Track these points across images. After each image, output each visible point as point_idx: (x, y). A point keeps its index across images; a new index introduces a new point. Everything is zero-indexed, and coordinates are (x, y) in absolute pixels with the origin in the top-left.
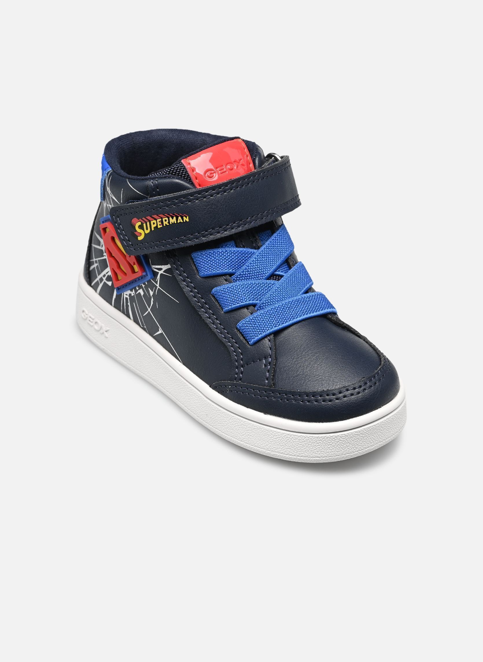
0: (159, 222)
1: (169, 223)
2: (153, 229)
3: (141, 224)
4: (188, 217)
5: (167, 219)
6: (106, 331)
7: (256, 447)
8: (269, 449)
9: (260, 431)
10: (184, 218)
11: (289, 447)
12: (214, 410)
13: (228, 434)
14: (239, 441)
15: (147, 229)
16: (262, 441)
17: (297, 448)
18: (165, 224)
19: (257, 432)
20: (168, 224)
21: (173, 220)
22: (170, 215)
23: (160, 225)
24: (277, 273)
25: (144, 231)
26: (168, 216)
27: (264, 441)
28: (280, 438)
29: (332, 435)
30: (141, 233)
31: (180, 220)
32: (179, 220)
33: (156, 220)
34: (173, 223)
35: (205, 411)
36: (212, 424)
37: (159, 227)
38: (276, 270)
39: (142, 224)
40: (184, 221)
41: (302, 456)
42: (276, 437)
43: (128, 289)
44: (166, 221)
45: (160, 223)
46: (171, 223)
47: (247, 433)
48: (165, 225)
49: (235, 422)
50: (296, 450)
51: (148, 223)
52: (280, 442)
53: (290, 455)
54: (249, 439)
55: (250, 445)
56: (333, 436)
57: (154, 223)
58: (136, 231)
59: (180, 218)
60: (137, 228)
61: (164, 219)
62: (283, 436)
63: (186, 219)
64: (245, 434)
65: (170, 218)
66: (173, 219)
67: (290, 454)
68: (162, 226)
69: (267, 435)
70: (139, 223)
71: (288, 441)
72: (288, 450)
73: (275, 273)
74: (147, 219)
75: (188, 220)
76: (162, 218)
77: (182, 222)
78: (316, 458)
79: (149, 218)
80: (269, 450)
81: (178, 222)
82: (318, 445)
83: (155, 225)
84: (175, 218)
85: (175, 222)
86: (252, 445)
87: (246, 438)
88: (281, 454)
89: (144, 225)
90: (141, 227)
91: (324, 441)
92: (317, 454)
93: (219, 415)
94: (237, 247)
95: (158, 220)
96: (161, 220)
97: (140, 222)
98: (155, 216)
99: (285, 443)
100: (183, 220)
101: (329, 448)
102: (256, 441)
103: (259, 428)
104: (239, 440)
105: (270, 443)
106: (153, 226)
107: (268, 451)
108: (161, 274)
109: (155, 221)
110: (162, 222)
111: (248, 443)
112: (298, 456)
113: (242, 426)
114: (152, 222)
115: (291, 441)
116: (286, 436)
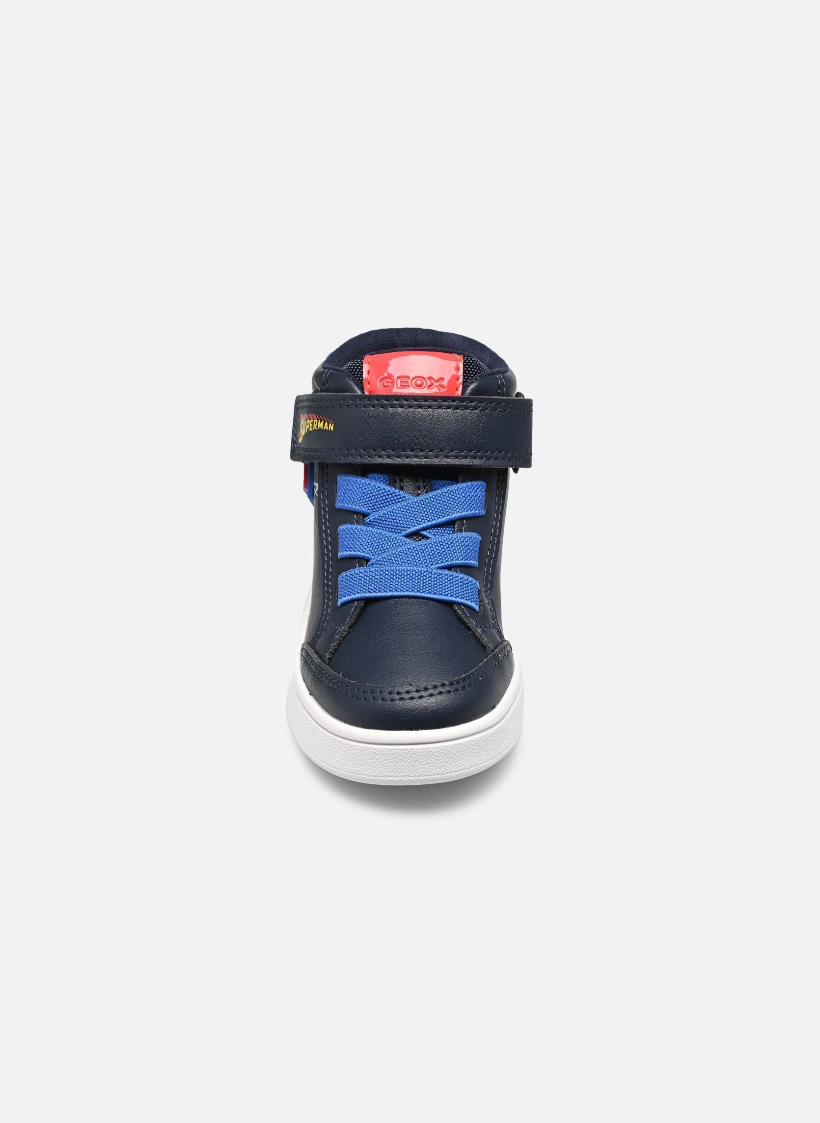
1: (317, 426)
2: (307, 431)
4: (333, 425)
10: (330, 425)
15: (304, 429)
21: (321, 425)
22: (320, 417)
23: (311, 428)
24: (424, 533)
30: (301, 434)
32: (325, 426)
33: (310, 419)
34: (320, 428)
38: (425, 529)
44: (316, 423)
45: (312, 425)
48: (314, 429)
51: (305, 423)
57: (308, 424)
59: (326, 423)
60: (301, 427)
65: (319, 421)
73: (421, 532)
75: (332, 429)
84: (323, 422)
85: (322, 428)
94: (390, 485)
96: (313, 420)
106: (307, 427)
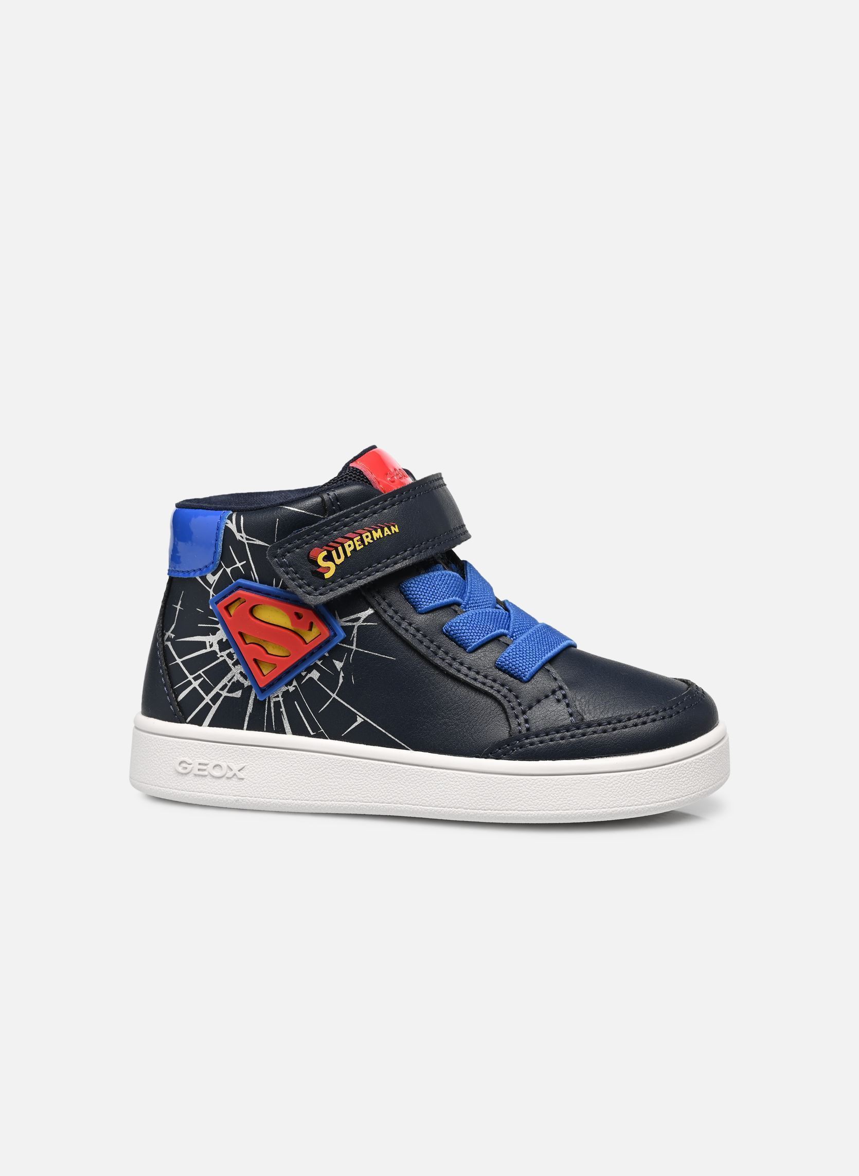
0: (358, 541)
1: (372, 539)
2: (349, 554)
3: (326, 554)
4: (396, 526)
5: (368, 534)
6: (239, 771)
7: (583, 811)
8: (603, 806)
9: (586, 785)
10: (392, 528)
11: (633, 794)
12: (498, 784)
13: (532, 809)
14: (553, 812)
15: (339, 557)
16: (591, 797)
17: (644, 792)
18: (368, 542)
19: (580, 787)
20: (371, 541)
21: (377, 535)
22: (372, 528)
23: (359, 546)
25: (333, 561)
26: (370, 529)
27: (594, 796)
28: (617, 784)
29: (685, 761)
30: (329, 567)
31: (387, 532)
32: (385, 532)
33: (352, 539)
34: (378, 537)
35: (481, 793)
36: (498, 807)
37: (358, 548)
39: (329, 553)
40: (393, 532)
41: (652, 803)
42: (612, 784)
43: (281, 685)
44: (367, 537)
45: (360, 543)
46: (375, 539)
47: (564, 795)
48: (366, 544)
49: (542, 786)
50: (643, 796)
51: (340, 549)
52: (619, 790)
53: (636, 805)
54: (569, 802)
55: (572, 811)
56: (687, 763)
57: (350, 546)
58: (319, 566)
59: (386, 529)
60: (320, 561)
61: (364, 536)
62: (622, 779)
63: (395, 529)
64: (561, 797)
65: (373, 532)
66: (377, 532)
67: (635, 803)
68: (362, 546)
69: (597, 787)
70: (325, 553)
71: (630, 785)
72: (632, 798)
74: (337, 543)
75: (397, 531)
76: (361, 535)
77: (390, 534)
78: (670, 802)
79: (340, 540)
80: (604, 808)
81: (385, 535)
82: (670, 780)
83: (352, 548)
84: (379, 530)
86: (576, 808)
87: (564, 802)
88: (623, 808)
89: (334, 553)
90: (329, 558)
91: (677, 772)
92: (671, 794)
93: (510, 787)
95: (355, 540)
96: (359, 537)
97: (326, 551)
98: (349, 535)
99: (627, 789)
100: (390, 530)
101: (684, 782)
102: (581, 801)
103: (583, 780)
104: (553, 810)
105: (604, 796)
106: (348, 550)
107: (603, 810)
108: (359, 627)
109: (351, 542)
110: (362, 540)
111: (568, 808)
112: (647, 804)
113: (555, 787)
114: (346, 545)
115: (635, 783)
116: (626, 779)
